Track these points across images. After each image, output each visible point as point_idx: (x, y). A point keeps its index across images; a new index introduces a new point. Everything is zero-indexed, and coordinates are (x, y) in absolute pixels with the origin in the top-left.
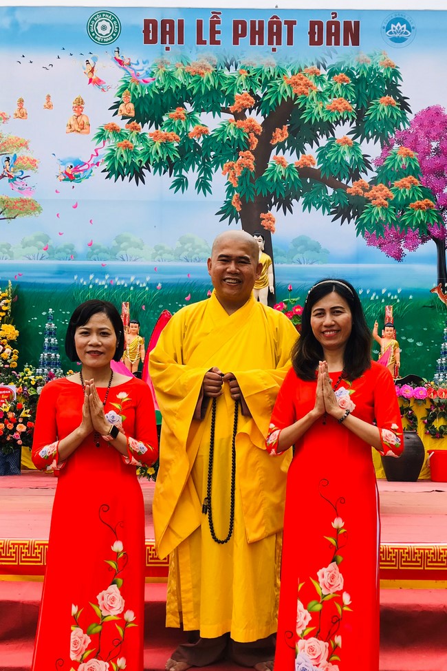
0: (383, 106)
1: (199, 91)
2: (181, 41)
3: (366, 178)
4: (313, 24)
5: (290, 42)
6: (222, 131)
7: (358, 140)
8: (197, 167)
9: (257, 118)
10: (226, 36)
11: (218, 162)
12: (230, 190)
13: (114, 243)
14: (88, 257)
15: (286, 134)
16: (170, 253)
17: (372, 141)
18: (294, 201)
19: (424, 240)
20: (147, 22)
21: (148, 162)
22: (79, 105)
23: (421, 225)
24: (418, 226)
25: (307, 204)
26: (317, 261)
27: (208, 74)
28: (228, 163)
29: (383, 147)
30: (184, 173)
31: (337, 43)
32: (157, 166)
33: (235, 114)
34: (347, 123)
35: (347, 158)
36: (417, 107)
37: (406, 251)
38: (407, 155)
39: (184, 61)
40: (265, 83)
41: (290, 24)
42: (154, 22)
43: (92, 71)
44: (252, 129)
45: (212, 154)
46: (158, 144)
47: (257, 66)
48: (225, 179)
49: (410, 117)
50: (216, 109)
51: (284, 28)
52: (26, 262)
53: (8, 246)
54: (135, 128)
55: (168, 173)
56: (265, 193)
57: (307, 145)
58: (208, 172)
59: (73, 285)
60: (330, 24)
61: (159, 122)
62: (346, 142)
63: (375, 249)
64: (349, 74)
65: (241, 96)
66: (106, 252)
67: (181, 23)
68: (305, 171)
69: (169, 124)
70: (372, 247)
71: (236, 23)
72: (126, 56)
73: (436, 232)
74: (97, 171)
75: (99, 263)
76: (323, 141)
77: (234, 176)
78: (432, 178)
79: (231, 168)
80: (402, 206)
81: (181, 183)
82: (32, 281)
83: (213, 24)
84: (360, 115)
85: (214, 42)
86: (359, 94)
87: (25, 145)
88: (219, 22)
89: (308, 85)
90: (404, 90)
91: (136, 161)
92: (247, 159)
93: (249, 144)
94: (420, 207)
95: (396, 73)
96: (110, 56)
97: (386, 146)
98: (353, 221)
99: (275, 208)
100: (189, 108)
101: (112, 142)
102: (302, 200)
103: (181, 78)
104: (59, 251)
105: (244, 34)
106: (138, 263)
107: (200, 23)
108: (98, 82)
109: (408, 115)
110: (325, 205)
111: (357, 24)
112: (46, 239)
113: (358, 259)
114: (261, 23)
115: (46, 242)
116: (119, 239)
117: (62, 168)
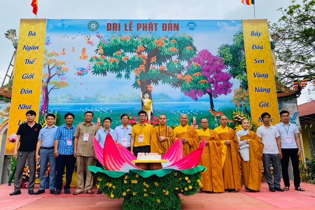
0: (188, 49)
1: (126, 45)
2: (119, 30)
3: (183, 73)
4: (163, 24)
5: (156, 30)
6: (134, 58)
7: (180, 61)
8: (125, 70)
9: (146, 54)
10: (134, 28)
11: (132, 68)
12: (137, 78)
13: (95, 97)
14: (85, 101)
15: (156, 59)
16: (115, 99)
17: (185, 61)
18: (159, 81)
19: (205, 94)
20: (108, 24)
21: (108, 68)
22: (84, 50)
23: (203, 89)
24: (202, 89)
25: (163, 82)
26: (167, 101)
27: (128, 40)
28: (136, 69)
29: (188, 63)
30: (120, 72)
31: (172, 30)
32: (111, 70)
33: (138, 53)
34: (176, 55)
35: (177, 67)
36: (199, 49)
37: (198, 97)
38: (197, 65)
39: (120, 35)
40: (148, 43)
41: (156, 25)
42: (110, 24)
43: (89, 39)
44: (144, 57)
45: (130, 66)
46: (111, 63)
47: (145, 37)
48: (135, 74)
49: (197, 53)
50: (131, 51)
51: (154, 26)
52: (63, 104)
53: (56, 98)
54: (104, 58)
55: (115, 72)
56: (149, 79)
57: (163, 63)
58: (129, 72)
59: (79, 112)
60: (169, 24)
61: (112, 56)
62: (176, 61)
63: (187, 97)
64: (176, 40)
65: (140, 47)
66: (92, 100)
67: (119, 24)
68: (162, 71)
69: (115, 56)
70: (187, 96)
71: (138, 24)
72: (101, 35)
73: (209, 91)
74: (90, 72)
75: (89, 104)
76: (168, 61)
77: (138, 73)
78: (206, 73)
79: (137, 70)
80: (196, 82)
81: (119, 76)
83: (130, 25)
84: (180, 52)
85: (130, 30)
86: (179, 46)
87: (64, 63)
88: (132, 24)
89: (162, 43)
90: (195, 44)
91: (104, 68)
92: (142, 68)
93: (143, 63)
94: (202, 82)
95: (191, 39)
96: (95, 34)
97: (190, 63)
98: (179, 87)
99: (152, 84)
100: (122, 51)
101: (95, 62)
102: (161, 81)
103: (119, 41)
104: (75, 100)
105: (140, 28)
106: (104, 103)
107: (126, 24)
108: (91, 43)
109: (196, 52)
110: (170, 82)
111: (178, 24)
112: (70, 95)
113: (182, 100)
114: (146, 24)
115: (70, 97)
116: (97, 95)
117: (77, 71)
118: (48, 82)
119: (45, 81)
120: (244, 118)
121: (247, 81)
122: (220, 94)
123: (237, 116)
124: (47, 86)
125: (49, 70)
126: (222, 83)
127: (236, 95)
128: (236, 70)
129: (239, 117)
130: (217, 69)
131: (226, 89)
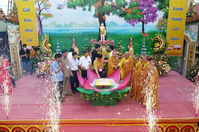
3: (127, 7)
8: (88, 5)
11: (93, 4)
12: (96, 11)
14: (65, 27)
16: (83, 25)
18: (110, 13)
19: (139, 22)
21: (77, 4)
24: (138, 18)
25: (113, 14)
26: (115, 27)
30: (85, 7)
32: (79, 5)
35: (122, 3)
37: (135, 24)
38: (136, 2)
45: (91, 2)
48: (94, 8)
52: (51, 28)
53: (46, 25)
55: (81, 7)
56: (104, 11)
58: (91, 6)
66: (68, 25)
68: (113, 6)
70: (128, 23)
73: (142, 20)
74: (65, 7)
77: (96, 7)
78: (142, 7)
79: (96, 5)
80: (135, 14)
82: (53, 32)
87: (48, 1)
91: (74, 4)
92: (99, 3)
94: (138, 14)
98: (124, 17)
99: (106, 15)
102: (112, 13)
104: (58, 25)
110: (117, 14)
112: (55, 23)
113: (125, 26)
115: (55, 24)
116: (71, 23)
117: (57, 6)
118: (40, 14)
119: (38, 13)
120: (161, 38)
121: (168, 13)
122: (149, 22)
123: (157, 37)
124: (39, 17)
125: (39, 6)
126: (151, 14)
127: (159, 23)
128: (162, 5)
129: (159, 38)
130: (149, 4)
131: (153, 18)
